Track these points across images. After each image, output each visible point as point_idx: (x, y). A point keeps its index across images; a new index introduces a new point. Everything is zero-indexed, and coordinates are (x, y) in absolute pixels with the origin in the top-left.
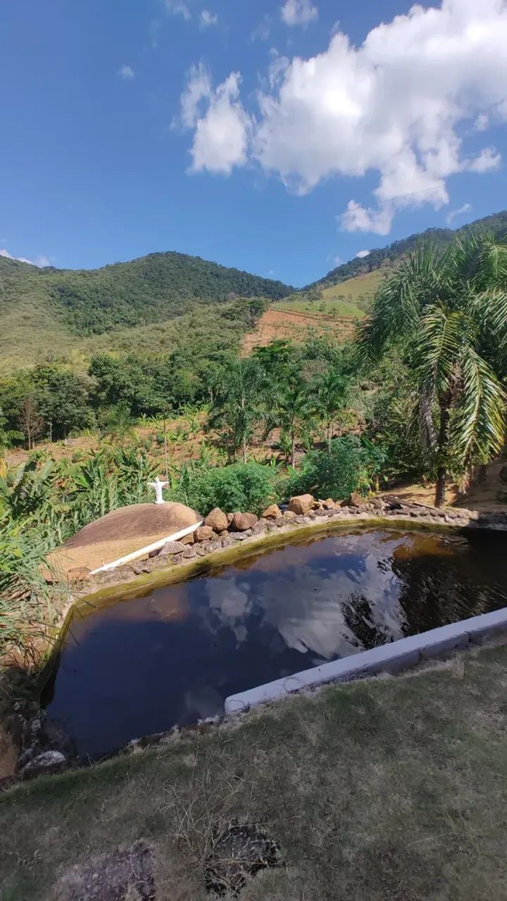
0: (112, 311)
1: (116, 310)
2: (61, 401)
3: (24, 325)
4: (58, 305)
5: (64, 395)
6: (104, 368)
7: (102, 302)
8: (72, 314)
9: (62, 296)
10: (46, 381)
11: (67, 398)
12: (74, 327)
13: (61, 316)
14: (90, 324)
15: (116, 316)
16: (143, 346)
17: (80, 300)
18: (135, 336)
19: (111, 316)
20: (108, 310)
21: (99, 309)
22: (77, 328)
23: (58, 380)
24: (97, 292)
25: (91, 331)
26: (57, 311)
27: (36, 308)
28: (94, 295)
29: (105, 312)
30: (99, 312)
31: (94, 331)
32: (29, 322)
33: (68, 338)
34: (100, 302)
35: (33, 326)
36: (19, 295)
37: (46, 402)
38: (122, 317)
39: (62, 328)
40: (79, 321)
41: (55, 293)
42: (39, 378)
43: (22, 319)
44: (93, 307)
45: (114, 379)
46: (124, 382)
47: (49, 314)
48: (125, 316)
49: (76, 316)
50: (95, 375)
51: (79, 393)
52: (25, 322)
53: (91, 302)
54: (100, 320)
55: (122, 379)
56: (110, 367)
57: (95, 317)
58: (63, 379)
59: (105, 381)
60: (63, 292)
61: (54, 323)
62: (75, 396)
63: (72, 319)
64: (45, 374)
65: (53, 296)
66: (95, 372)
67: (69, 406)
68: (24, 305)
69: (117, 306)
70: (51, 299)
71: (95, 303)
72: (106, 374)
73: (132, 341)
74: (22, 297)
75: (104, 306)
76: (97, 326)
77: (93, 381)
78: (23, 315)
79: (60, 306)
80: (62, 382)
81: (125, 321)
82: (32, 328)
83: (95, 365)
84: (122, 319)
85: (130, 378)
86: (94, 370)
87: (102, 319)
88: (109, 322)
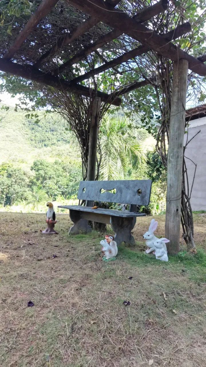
0: (57, 134)
1: (59, 134)
2: (12, 183)
3: (6, 140)
4: (27, 130)
5: (14, 180)
6: (40, 166)
7: (52, 128)
8: (34, 135)
9: (29, 125)
10: (6, 172)
11: (16, 182)
12: (33, 142)
13: (28, 136)
14: (43, 141)
15: (59, 137)
16: (69, 155)
17: (39, 127)
18: (66, 149)
19: (56, 137)
20: (55, 133)
21: (49, 132)
22: (35, 143)
23: (12, 171)
24: (49, 123)
25: (43, 145)
26: (26, 133)
27: (14, 131)
28: (48, 125)
29: (53, 134)
30: (49, 134)
31: (45, 145)
32: (9, 139)
33: (29, 149)
34: (50, 129)
35: (11, 141)
36: (6, 123)
37: (3, 184)
38: (62, 138)
39: (27, 142)
40: (37, 139)
41: (26, 123)
42: (2, 169)
43: (5, 137)
44: (46, 131)
45: (46, 173)
46: (51, 175)
47: (21, 134)
48: (64, 137)
49: (35, 136)
50: (35, 170)
51: (23, 180)
52: (7, 139)
53: (45, 128)
54: (49, 139)
55: (49, 173)
56: (43, 166)
57: (46, 137)
58: (15, 171)
59: (39, 174)
60: (30, 122)
61: (22, 139)
62: (20, 181)
63: (33, 138)
64: (6, 168)
65: (24, 124)
66: (34, 168)
67: (16, 187)
68: (8, 129)
69: (60, 131)
70: (23, 126)
71: (47, 129)
72: (41, 169)
73: (63, 152)
74: (8, 125)
75: (53, 131)
76: (46, 143)
77: (33, 173)
78: (6, 135)
79: (28, 130)
80: (14, 172)
81: (64, 141)
82: (10, 142)
83: (35, 164)
84: (62, 139)
85: (54, 173)
86: (34, 167)
87: (50, 138)
88: (54, 140)
